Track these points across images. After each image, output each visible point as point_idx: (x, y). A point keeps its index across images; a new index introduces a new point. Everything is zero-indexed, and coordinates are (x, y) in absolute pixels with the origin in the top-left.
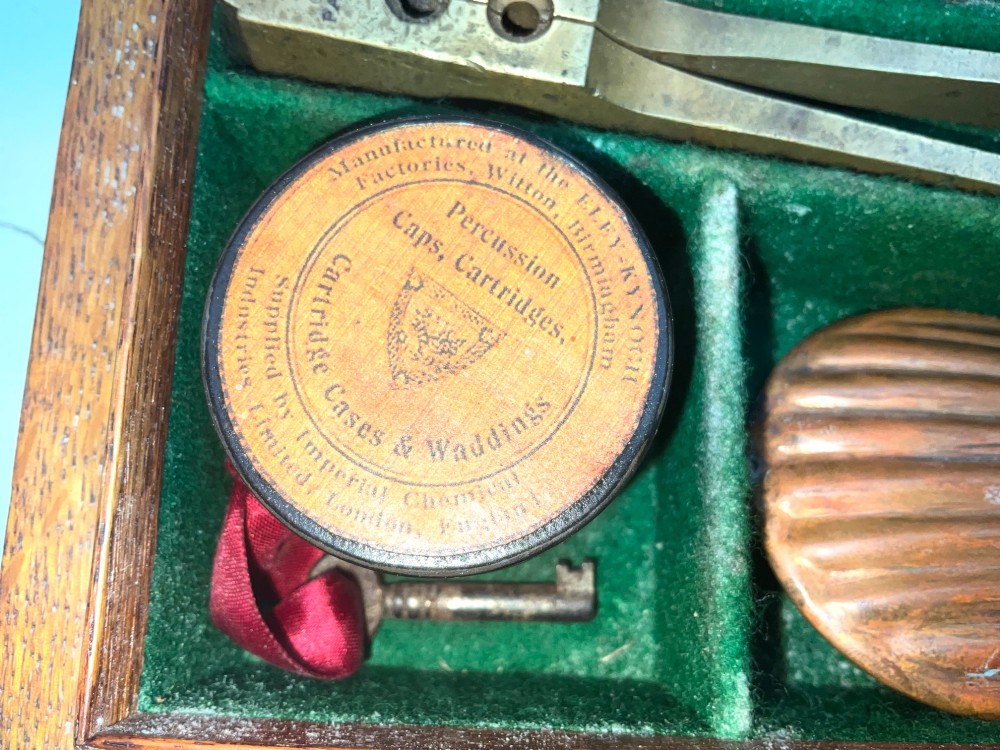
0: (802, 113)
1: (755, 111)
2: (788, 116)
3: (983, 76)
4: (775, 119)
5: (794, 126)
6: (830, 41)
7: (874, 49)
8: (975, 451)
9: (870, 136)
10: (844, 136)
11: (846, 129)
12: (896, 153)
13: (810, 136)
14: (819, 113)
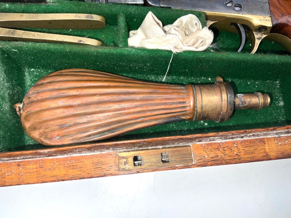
0: (14, 31)
1: (5, 32)
2: (11, 32)
3: (52, 18)
4: (9, 33)
5: (12, 34)
6: (21, 16)
7: (30, 16)
8: (60, 95)
9: (28, 34)
10: (22, 34)
11: (23, 33)
12: (32, 36)
13: (15, 35)
14: (18, 30)
